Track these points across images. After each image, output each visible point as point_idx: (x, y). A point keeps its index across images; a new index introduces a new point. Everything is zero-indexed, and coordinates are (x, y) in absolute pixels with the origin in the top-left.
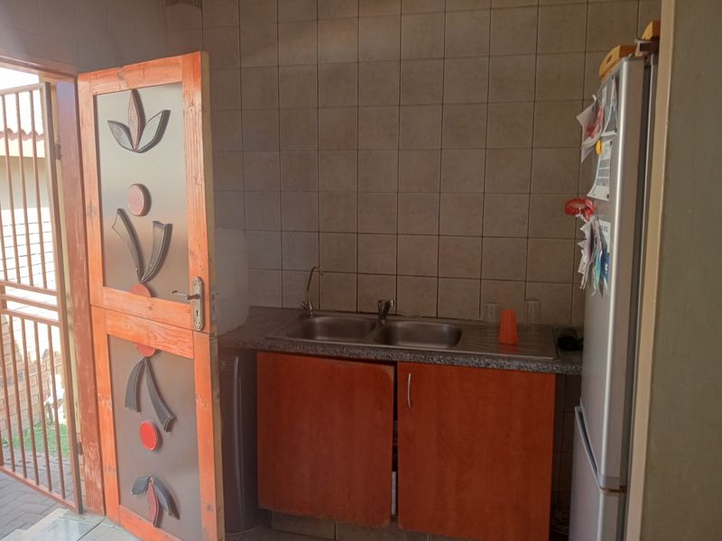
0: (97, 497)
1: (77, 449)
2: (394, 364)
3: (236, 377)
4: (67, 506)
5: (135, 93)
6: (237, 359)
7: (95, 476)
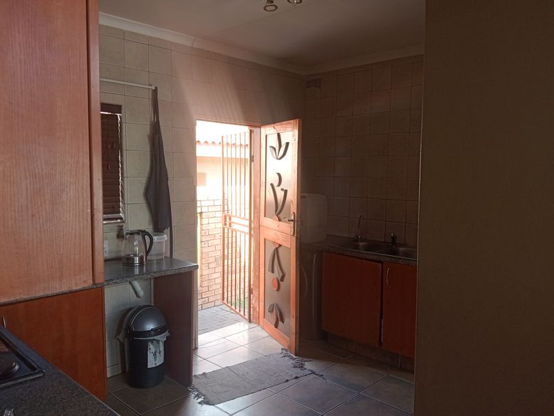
0: (256, 314)
1: (250, 292)
2: (381, 262)
3: (314, 262)
4: (245, 318)
5: (279, 135)
6: (315, 255)
7: (256, 305)
